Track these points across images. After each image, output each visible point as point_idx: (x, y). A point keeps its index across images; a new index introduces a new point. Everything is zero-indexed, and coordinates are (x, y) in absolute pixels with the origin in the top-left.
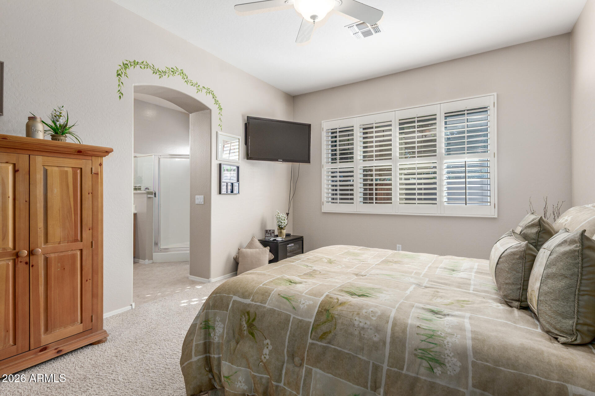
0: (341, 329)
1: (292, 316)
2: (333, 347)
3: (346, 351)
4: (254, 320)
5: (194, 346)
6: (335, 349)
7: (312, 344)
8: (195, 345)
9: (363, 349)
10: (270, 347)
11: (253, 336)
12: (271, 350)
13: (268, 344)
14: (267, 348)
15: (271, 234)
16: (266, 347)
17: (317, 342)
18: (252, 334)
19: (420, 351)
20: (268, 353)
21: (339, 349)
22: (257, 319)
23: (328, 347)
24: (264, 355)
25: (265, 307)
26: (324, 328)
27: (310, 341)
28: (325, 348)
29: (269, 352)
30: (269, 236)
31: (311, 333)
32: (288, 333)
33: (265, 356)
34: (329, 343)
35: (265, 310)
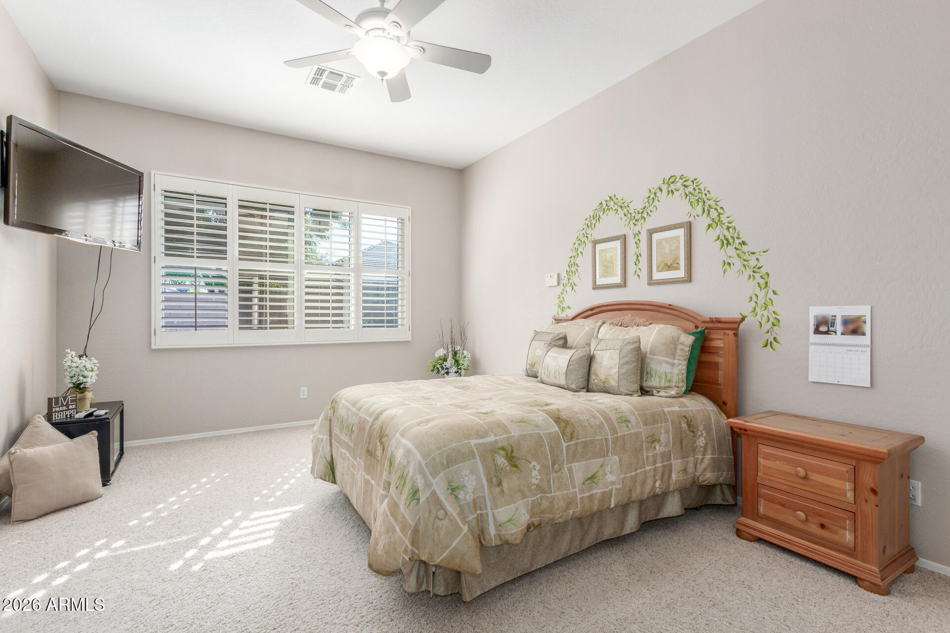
0: (578, 426)
1: (541, 433)
2: (580, 440)
3: (589, 439)
4: (512, 451)
5: (457, 516)
6: (582, 441)
7: (568, 446)
8: (457, 514)
9: (596, 433)
10: (538, 467)
11: (516, 468)
12: (540, 470)
13: (534, 466)
14: (535, 469)
15: (67, 405)
16: (533, 470)
17: (570, 443)
18: (516, 466)
19: (619, 419)
20: (537, 474)
21: (584, 440)
22: (515, 449)
23: (578, 442)
24: (534, 477)
25: (513, 436)
26: (569, 430)
27: (565, 444)
28: (576, 444)
29: (539, 472)
30: (62, 411)
31: (563, 438)
32: (547, 447)
33: (536, 477)
34: (577, 439)
35: (516, 438)
